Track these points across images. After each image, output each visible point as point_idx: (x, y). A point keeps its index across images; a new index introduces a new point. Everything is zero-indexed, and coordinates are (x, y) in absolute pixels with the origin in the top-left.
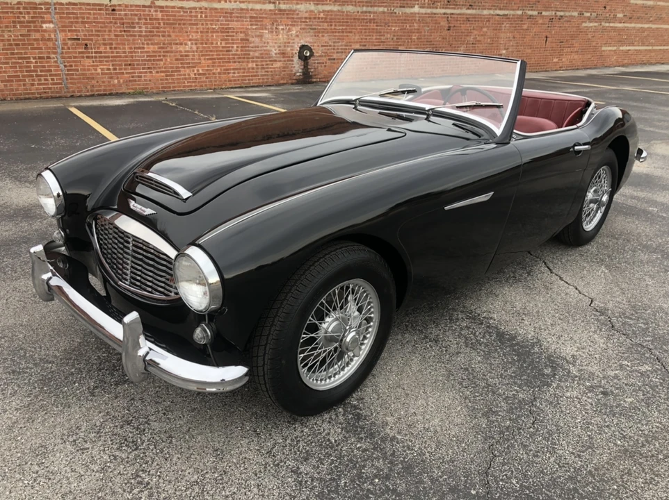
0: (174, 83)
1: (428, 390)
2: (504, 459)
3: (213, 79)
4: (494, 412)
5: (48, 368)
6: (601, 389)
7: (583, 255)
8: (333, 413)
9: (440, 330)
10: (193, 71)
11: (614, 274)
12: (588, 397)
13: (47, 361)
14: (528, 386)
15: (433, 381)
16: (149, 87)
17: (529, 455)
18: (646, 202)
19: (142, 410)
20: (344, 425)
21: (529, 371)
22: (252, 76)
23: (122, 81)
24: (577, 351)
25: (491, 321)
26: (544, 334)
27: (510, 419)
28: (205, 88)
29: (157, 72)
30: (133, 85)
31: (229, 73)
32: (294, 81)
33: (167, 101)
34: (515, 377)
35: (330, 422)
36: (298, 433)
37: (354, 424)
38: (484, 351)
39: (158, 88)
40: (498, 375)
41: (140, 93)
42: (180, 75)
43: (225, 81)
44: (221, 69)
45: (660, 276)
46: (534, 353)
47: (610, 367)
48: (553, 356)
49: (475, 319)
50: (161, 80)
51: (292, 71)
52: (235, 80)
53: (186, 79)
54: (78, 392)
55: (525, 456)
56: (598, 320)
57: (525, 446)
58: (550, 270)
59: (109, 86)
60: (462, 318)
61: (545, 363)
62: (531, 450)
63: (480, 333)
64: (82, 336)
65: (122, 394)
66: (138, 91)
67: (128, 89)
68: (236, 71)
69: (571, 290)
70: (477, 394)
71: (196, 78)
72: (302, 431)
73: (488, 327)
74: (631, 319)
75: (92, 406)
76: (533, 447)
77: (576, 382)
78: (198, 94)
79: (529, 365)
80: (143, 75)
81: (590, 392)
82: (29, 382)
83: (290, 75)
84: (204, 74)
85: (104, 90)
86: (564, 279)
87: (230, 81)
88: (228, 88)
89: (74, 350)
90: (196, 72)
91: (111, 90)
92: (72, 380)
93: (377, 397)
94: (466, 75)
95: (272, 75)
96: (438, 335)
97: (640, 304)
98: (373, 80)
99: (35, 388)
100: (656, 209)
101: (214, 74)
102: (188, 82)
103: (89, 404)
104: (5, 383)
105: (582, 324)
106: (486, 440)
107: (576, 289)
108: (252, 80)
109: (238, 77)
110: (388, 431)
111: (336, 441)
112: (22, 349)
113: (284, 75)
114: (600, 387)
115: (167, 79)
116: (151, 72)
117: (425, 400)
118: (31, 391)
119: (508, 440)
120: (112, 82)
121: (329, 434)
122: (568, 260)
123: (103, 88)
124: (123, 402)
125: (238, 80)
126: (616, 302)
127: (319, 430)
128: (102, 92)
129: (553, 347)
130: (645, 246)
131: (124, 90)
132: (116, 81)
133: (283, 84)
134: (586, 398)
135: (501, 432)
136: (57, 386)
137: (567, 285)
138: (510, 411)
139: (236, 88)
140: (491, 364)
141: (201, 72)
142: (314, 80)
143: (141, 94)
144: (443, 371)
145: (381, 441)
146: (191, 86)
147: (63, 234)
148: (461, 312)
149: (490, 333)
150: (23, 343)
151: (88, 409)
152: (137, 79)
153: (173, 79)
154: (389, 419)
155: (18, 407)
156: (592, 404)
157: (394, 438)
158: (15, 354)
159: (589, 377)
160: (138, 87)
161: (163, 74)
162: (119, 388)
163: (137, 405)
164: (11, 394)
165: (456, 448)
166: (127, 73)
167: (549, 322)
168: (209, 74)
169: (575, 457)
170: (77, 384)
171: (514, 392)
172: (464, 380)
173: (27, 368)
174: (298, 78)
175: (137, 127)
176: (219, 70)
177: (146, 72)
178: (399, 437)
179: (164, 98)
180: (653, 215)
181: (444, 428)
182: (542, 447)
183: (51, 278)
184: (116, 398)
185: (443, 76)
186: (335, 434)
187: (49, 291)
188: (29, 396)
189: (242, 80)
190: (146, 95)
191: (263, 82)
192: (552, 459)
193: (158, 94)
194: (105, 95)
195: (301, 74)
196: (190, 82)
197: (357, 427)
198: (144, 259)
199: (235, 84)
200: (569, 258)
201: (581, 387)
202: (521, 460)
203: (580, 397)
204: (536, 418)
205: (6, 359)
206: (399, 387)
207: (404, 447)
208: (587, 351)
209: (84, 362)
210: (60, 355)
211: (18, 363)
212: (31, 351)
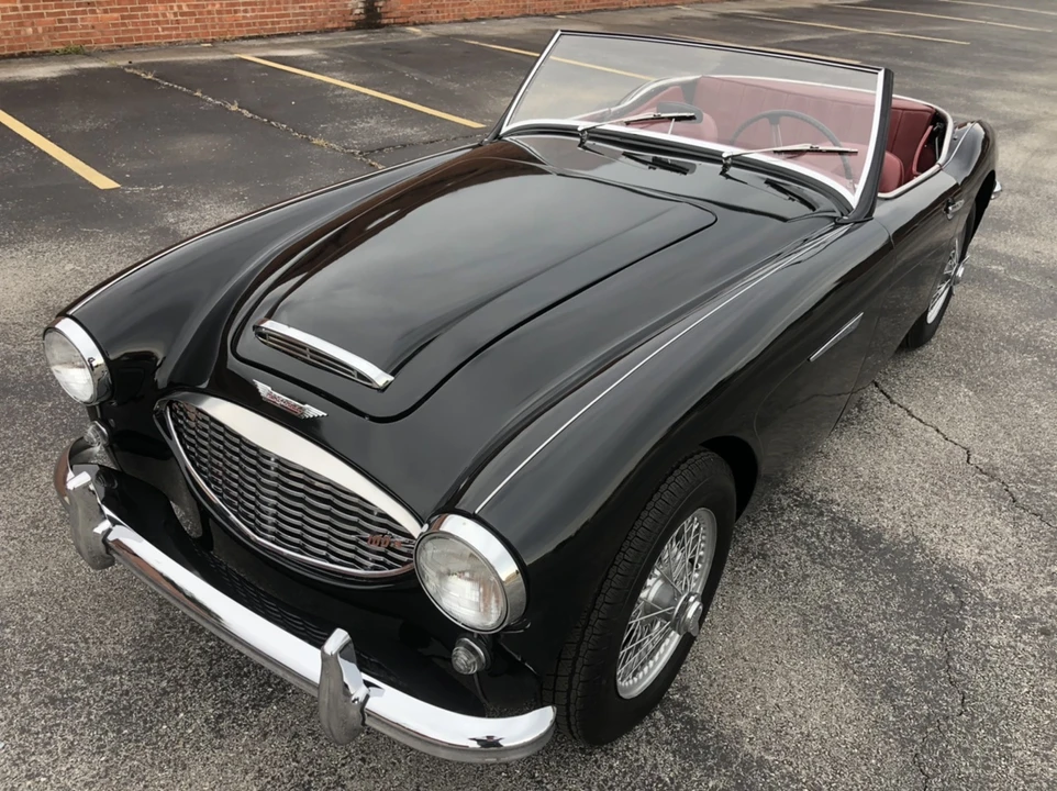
0: (138, 31)
1: (782, 654)
2: (943, 781)
3: (209, 23)
4: (898, 689)
5: (115, 685)
6: (1038, 625)
7: (926, 365)
8: (647, 722)
9: (762, 534)
10: (172, 8)
11: (984, 398)
12: (1025, 643)
13: (108, 669)
14: (932, 632)
15: (785, 638)
16: (92, 39)
17: (976, 768)
18: (983, 255)
19: (320, 756)
20: (675, 745)
21: (922, 602)
22: (278, 16)
23: (40, 30)
24: (980, 554)
25: (835, 508)
26: (921, 523)
27: (927, 701)
28: (197, 40)
29: (105, 11)
30: (61, 36)
31: (236, 12)
32: (350, 24)
33: (135, 68)
34: (905, 614)
35: (649, 743)
36: (604, 773)
37: (690, 741)
38: (843, 569)
39: (108, 40)
40: (878, 615)
41: (77, 52)
42: (148, 16)
43: (231, 25)
44: (221, 4)
45: (1050, 397)
46: (918, 564)
47: (1036, 579)
48: (948, 569)
49: (807, 506)
50: (114, 25)
51: (346, 5)
52: (248, 25)
53: (158, 23)
54: (190, 731)
55: (972, 770)
56: (988, 489)
57: (965, 750)
58: (888, 397)
59: (19, 40)
60: (789, 505)
61: (941, 583)
62: (976, 758)
63: (825, 533)
64: (156, 607)
65: (273, 727)
66: (73, 46)
67: (53, 44)
68: (249, 8)
69: (931, 434)
70: (860, 656)
71: (178, 22)
72: (611, 767)
73: (833, 519)
74: (1035, 483)
75: (226, 759)
76: (977, 752)
77: (998, 616)
78: (184, 52)
79: (919, 590)
80: (79, 17)
81: (1024, 632)
82: (91, 720)
83: (343, 13)
84: (193, 14)
85: (10, 48)
86: (914, 413)
87: (240, 25)
88: (236, 39)
89: (151, 639)
90: (176, 9)
91: (21, 47)
92: (170, 707)
93: (708, 682)
94: (630, 7)
95: (312, 14)
96: (763, 544)
97: (1038, 453)
98: (483, 19)
99: (106, 733)
100: (1000, 268)
101: (209, 12)
102: (164, 29)
103: (219, 757)
104: (44, 728)
105: (970, 500)
106: (903, 746)
107: (938, 431)
108: (278, 23)
109: (252, 18)
110: (747, 747)
111: (671, 779)
112: (50, 647)
113: (333, 12)
114: (1035, 620)
115: (124, 25)
116: (93, 12)
117: (785, 677)
118: (100, 739)
119: (938, 743)
120: (22, 33)
121: (655, 767)
122: (908, 377)
123: (6, 44)
124: (280, 745)
125: (254, 23)
126: (1002, 452)
127: (637, 760)
128: (6, 52)
129: (943, 549)
130: (1009, 341)
131: (45, 45)
132: (30, 30)
133: (333, 30)
134: (1022, 646)
135: (923, 729)
136: (145, 722)
137: (921, 425)
138: (920, 683)
139: (251, 38)
140: (861, 593)
141: (185, 9)
142: (385, 21)
143: (79, 52)
144: (793, 617)
145: (746, 770)
146: (170, 36)
147: (104, 430)
148: (784, 494)
149: (840, 531)
150: (48, 634)
151: (222, 767)
152: (68, 25)
153: (135, 24)
154: (741, 723)
155: (88, 778)
156: (1034, 656)
157: (761, 762)
158: (40, 660)
159: (1014, 602)
160: (71, 40)
161: (116, 15)
162: (263, 714)
163: (309, 747)
164: (64, 751)
165: (864, 768)
166: (49, 15)
167: (921, 500)
168: (201, 13)
169: (1042, 761)
170: (182, 715)
171: (914, 646)
172: (831, 629)
173: (76, 688)
174: (357, 18)
175: (98, 129)
176: (217, 6)
177: (84, 12)
178: (771, 758)
179: (126, 63)
180: (1000, 281)
181: (833, 731)
182: (991, 750)
183: (109, 531)
184: (265, 735)
185: (594, 11)
186: (667, 765)
187: (107, 553)
188: (100, 751)
189: (261, 24)
190: (88, 55)
191: (297, 28)
192: (1012, 770)
193: (111, 52)
194: (12, 56)
195: (362, 11)
196: (167, 29)
197: (695, 747)
198: (308, 499)
199: (248, 31)
200: (909, 372)
201: (1008, 623)
202: (967, 778)
203: (1013, 643)
204: (963, 693)
205: (29, 672)
206: (735, 655)
207: (783, 777)
208: (994, 552)
209: (179, 664)
210: (129, 654)
211: (53, 679)
212: (69, 649)
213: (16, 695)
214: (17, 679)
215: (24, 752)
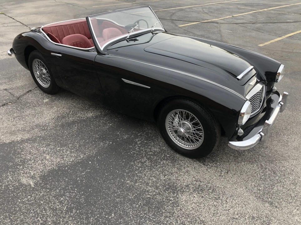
112: (261, 178)
118: (278, 163)
155: (287, 162)
164: (284, 168)
209: (254, 156)
210: (255, 164)
211: (269, 175)
212: (260, 175)
213: (277, 180)
214: (273, 181)
215: (289, 173)
